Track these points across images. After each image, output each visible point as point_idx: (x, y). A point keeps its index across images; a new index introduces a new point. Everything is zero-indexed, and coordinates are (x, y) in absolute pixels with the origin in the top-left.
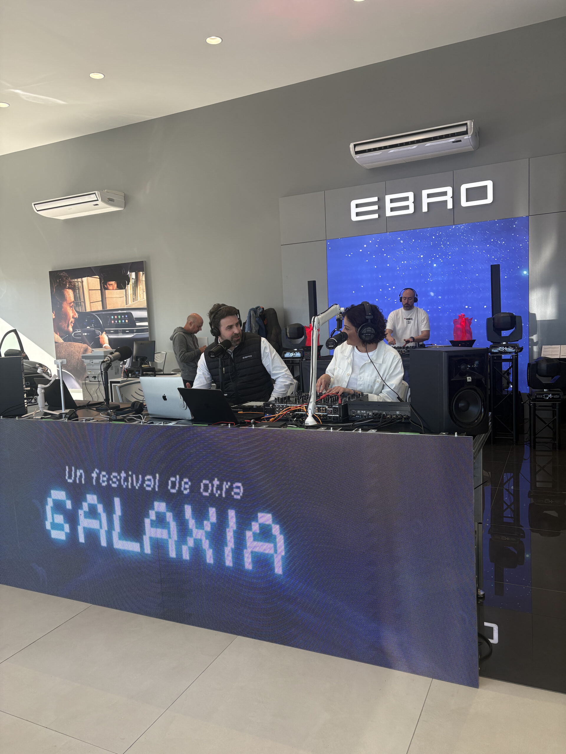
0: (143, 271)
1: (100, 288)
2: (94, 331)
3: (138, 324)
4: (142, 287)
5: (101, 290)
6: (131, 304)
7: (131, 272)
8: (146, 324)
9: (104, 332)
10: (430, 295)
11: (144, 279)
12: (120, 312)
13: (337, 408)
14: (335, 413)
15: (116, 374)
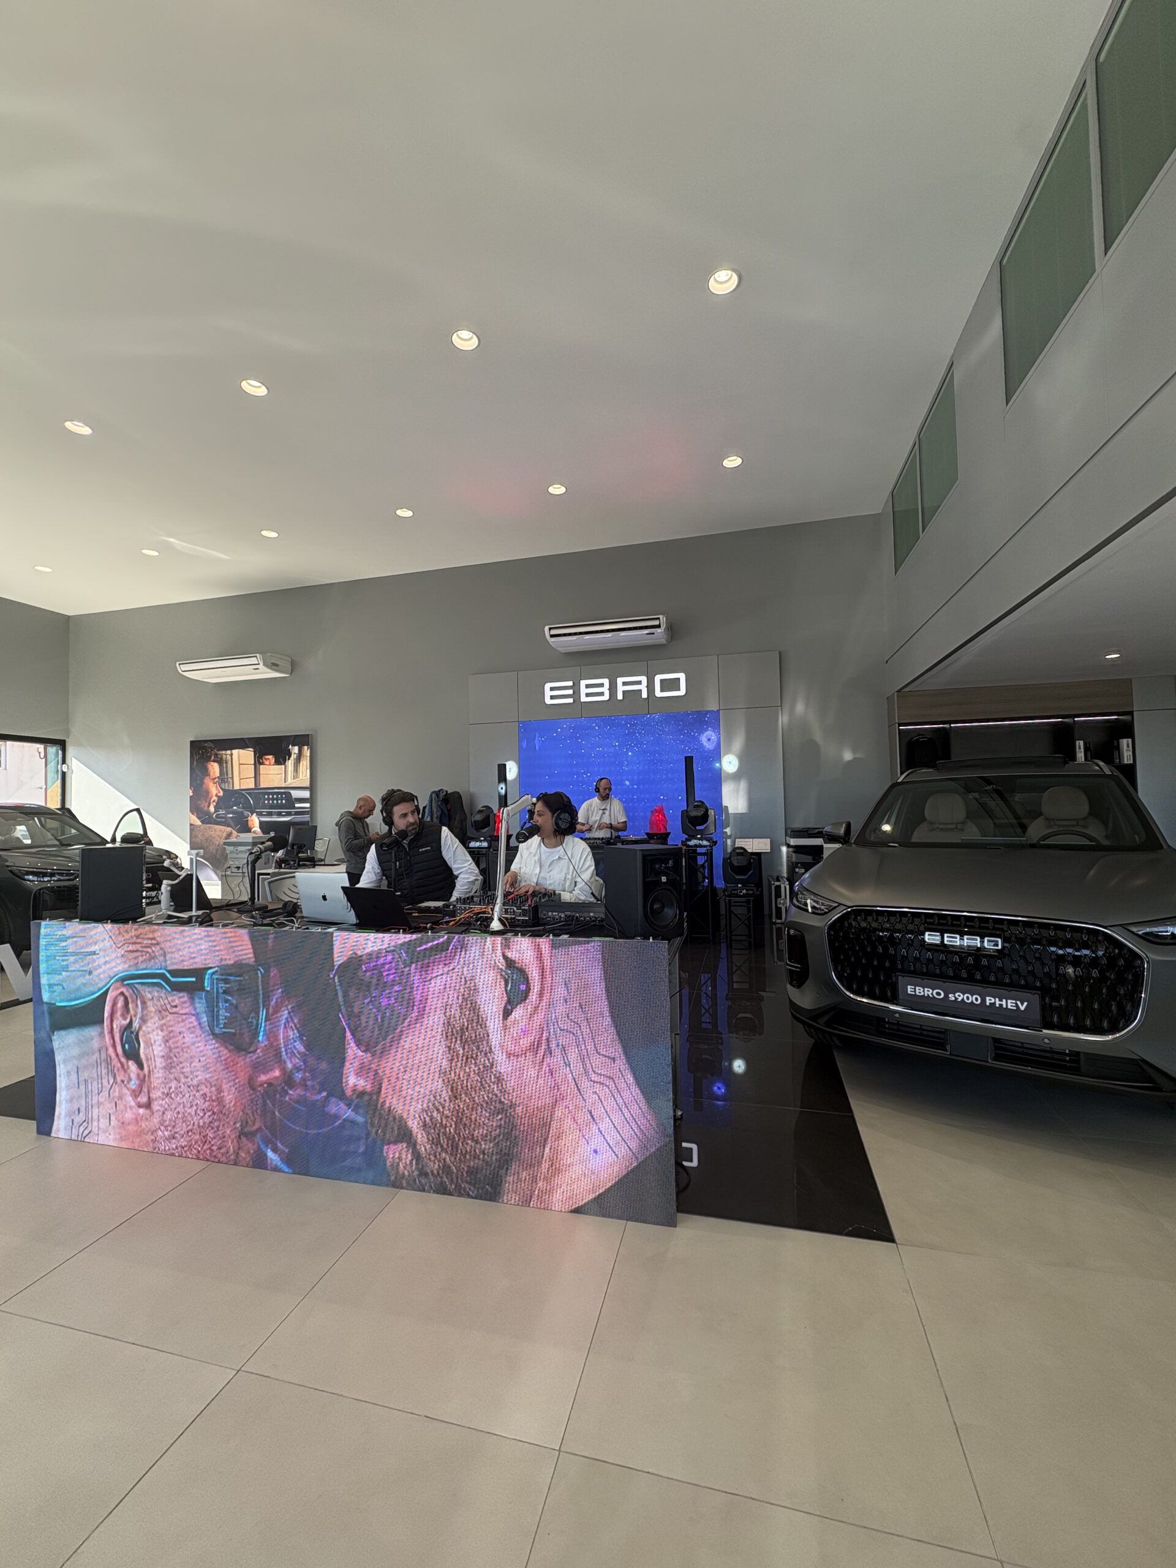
0: (308, 745)
1: (253, 762)
2: (242, 812)
3: (297, 805)
4: (305, 764)
5: (255, 764)
6: (291, 782)
7: (294, 745)
8: (308, 805)
9: (255, 814)
10: (625, 784)
11: (308, 754)
12: (276, 790)
13: (526, 910)
14: (524, 915)
15: (265, 863)
